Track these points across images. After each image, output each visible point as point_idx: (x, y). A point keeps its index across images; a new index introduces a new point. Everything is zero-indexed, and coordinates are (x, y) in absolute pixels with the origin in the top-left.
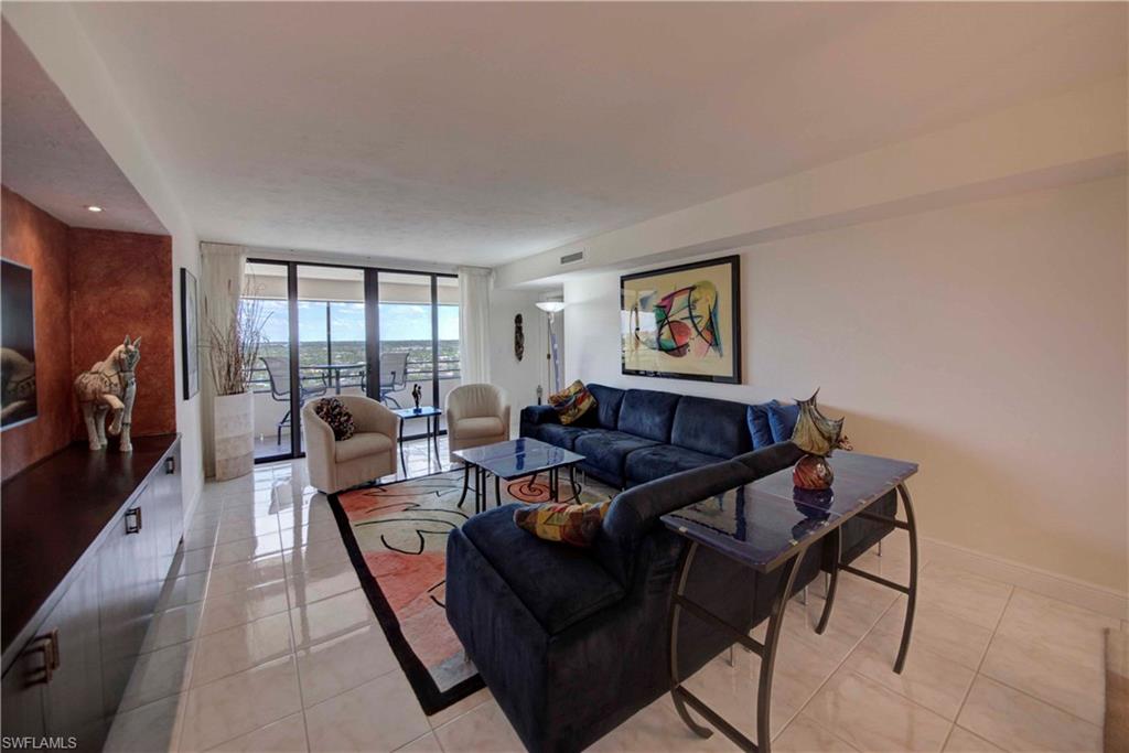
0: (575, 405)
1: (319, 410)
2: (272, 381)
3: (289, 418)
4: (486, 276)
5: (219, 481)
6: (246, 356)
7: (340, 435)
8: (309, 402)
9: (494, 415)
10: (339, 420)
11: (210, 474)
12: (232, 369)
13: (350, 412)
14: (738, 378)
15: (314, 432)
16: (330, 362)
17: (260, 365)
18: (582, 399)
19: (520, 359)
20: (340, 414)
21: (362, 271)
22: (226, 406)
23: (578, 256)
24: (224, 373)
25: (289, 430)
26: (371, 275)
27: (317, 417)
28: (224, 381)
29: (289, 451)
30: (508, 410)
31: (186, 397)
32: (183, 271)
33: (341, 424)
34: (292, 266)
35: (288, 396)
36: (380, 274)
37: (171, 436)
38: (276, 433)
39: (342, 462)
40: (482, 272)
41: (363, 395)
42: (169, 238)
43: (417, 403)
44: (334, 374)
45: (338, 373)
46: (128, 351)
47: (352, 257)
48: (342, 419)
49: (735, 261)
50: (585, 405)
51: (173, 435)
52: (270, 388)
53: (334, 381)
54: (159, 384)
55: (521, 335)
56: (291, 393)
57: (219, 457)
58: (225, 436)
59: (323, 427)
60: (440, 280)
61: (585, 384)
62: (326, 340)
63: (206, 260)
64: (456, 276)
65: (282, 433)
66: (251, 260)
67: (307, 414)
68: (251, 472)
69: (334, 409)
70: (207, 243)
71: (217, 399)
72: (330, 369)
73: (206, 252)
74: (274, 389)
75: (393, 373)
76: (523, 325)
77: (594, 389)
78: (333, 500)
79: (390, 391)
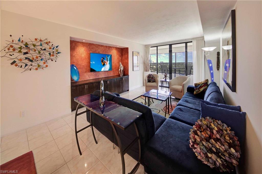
19: (218, 69)
20: (150, 77)
21: (169, 45)
32: (133, 52)
36: (172, 45)
42: (128, 48)
47: (165, 43)
48: (151, 78)
55: (219, 60)
64: (192, 42)
70: (146, 45)
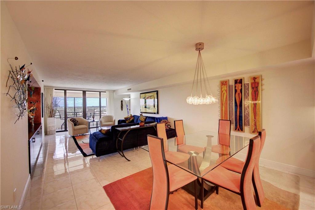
0: (129, 119)
1: (71, 120)
2: (60, 115)
3: (64, 124)
4: (113, 92)
5: (48, 135)
6: (54, 109)
7: (75, 125)
8: (68, 119)
9: (112, 122)
10: (75, 122)
11: (46, 134)
12: (51, 112)
13: (78, 121)
14: (158, 113)
15: (70, 125)
16: (75, 111)
17: (57, 112)
18: (131, 118)
19: (122, 110)
20: (75, 121)
21: (82, 91)
22: (50, 120)
23: (130, 89)
24: (49, 113)
25: (64, 126)
26: (84, 92)
27: (71, 122)
28: (49, 115)
29: (64, 130)
30: (115, 121)
31: (43, 117)
32: (42, 93)
33: (76, 123)
34: (65, 91)
35: (64, 119)
36: (87, 92)
37: (40, 124)
38: (61, 127)
39: (76, 130)
40: (112, 91)
41: (82, 118)
42: (40, 88)
43: (94, 119)
44: (76, 114)
45: (77, 114)
46: (34, 108)
47: (80, 88)
49: (157, 91)
50: (131, 119)
51: (41, 123)
52: (59, 117)
53: (76, 116)
54: (38, 114)
55: (122, 105)
56: (65, 118)
57: (48, 130)
58: (49, 126)
59: (72, 123)
60: (101, 93)
61: (133, 115)
62: (73, 106)
63: (45, 90)
64: (106, 92)
65: (63, 127)
66: (55, 89)
67: (68, 121)
68: (55, 134)
69: (74, 120)
70: (46, 86)
71: (48, 118)
72: (75, 113)
73: (45, 88)
74: (60, 118)
75: (91, 114)
76: (123, 103)
77: (134, 116)
78: (74, 137)
79: (89, 118)
